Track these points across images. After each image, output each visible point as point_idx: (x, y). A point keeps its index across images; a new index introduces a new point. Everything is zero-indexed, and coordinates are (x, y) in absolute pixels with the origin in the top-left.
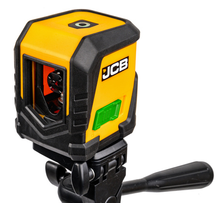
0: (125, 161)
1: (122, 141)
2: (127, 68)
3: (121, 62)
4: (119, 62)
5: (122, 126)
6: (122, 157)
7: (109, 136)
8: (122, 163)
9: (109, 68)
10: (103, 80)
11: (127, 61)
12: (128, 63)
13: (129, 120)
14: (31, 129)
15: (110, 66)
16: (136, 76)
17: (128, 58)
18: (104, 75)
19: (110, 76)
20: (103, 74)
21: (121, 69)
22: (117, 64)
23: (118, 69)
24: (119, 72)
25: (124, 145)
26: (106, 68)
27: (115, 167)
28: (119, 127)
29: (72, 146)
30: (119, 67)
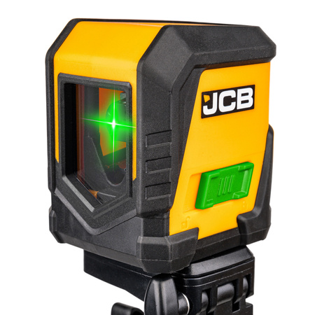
0: (250, 291)
1: (245, 249)
2: (252, 107)
3: (240, 92)
4: (236, 89)
5: (243, 219)
6: (245, 282)
7: (218, 234)
8: (244, 294)
9: (215, 95)
10: (203, 116)
11: (251, 94)
12: (253, 97)
13: (258, 212)
14: (72, 219)
15: (219, 92)
16: (270, 131)
17: (253, 87)
18: (205, 108)
19: (218, 113)
20: (203, 103)
21: (240, 106)
22: (232, 94)
23: (233, 104)
24: (236, 110)
25: (249, 257)
26: (210, 94)
27: (230, 300)
28: (238, 221)
29: (143, 240)
30: (235, 100)
